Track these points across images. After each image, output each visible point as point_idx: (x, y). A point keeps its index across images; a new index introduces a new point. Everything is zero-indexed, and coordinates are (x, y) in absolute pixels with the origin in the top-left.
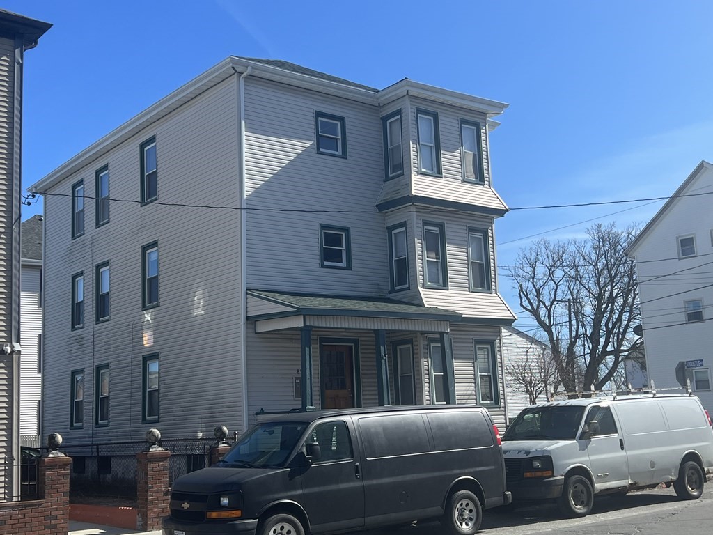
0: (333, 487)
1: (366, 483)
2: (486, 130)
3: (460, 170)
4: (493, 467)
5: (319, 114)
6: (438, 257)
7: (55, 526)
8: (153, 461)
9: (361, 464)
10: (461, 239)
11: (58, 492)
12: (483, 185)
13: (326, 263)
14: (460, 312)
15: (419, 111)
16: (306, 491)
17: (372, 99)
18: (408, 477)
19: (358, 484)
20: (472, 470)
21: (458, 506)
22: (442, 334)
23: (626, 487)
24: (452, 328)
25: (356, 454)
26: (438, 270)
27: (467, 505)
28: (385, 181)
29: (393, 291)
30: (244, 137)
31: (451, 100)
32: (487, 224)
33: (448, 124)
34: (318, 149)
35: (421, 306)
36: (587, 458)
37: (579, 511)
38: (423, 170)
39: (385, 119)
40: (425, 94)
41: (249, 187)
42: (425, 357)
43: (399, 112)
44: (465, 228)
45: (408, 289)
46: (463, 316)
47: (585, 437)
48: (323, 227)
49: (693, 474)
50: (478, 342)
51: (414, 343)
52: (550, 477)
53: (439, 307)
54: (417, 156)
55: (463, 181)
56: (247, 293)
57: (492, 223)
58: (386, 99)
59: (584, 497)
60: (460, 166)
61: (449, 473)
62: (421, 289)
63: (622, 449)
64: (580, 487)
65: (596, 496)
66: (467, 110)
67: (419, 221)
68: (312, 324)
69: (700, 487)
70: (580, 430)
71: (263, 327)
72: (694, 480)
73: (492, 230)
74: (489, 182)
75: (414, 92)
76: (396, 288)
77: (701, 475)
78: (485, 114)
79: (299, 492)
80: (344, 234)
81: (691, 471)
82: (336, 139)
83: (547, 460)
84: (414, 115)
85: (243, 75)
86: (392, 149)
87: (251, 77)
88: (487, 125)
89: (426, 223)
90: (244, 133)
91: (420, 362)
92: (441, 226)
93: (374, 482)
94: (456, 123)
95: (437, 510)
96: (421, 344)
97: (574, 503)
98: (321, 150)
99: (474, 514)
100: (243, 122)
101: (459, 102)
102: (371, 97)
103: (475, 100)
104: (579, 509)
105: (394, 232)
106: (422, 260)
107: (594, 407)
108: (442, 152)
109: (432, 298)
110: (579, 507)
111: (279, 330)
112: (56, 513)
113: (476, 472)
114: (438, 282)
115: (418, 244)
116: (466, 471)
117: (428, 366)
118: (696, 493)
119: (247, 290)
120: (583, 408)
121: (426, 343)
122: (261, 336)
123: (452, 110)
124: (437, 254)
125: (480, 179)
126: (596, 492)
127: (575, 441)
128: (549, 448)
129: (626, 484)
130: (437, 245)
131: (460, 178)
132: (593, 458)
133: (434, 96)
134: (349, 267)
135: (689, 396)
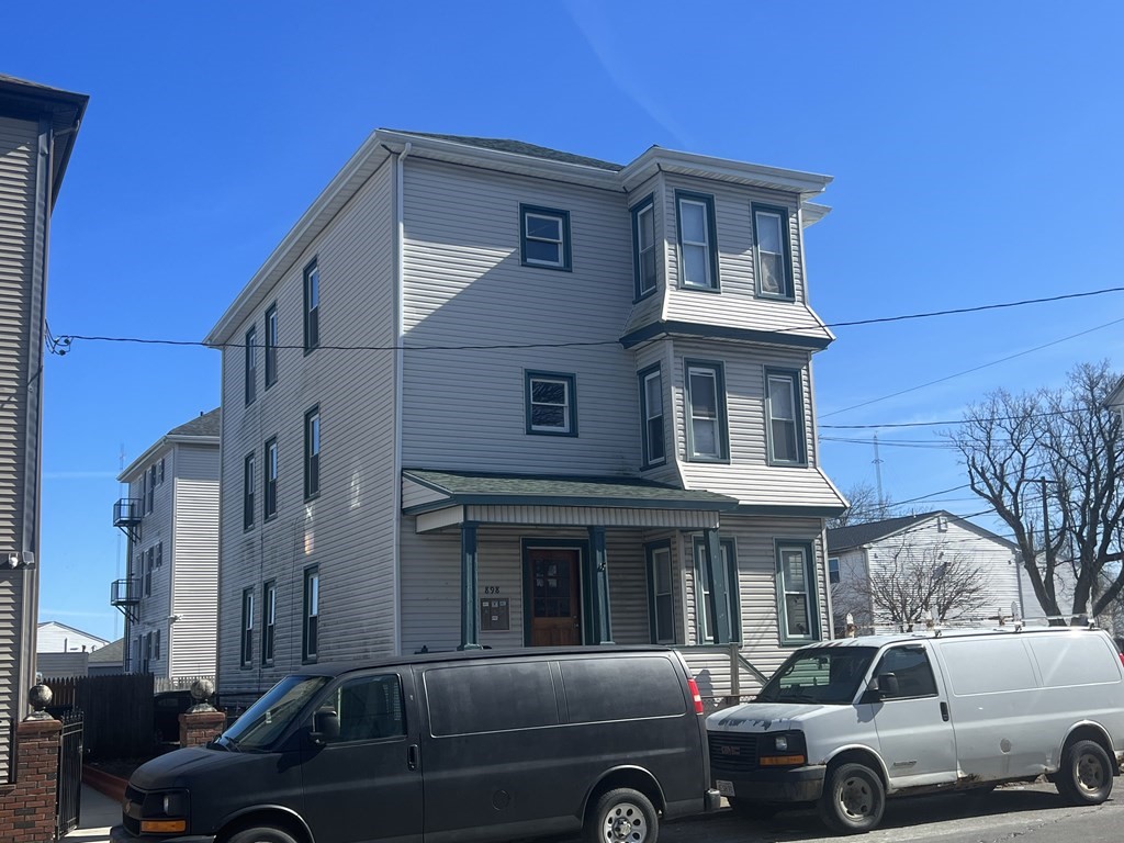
0: (366, 783)
1: (429, 776)
2: (797, 218)
3: (751, 281)
4: (682, 750)
5: (525, 208)
6: (712, 413)
7: (32, 825)
8: (196, 728)
9: (420, 746)
10: (756, 385)
11: (38, 773)
12: (793, 302)
13: (535, 428)
14: (738, 497)
15: (680, 194)
16: (312, 789)
17: (610, 182)
18: (511, 767)
19: (411, 778)
20: (640, 754)
21: (612, 814)
22: (706, 531)
23: (952, 783)
24: (723, 522)
25: (411, 728)
26: (713, 433)
27: (630, 812)
28: (634, 303)
29: (646, 467)
30: (402, 246)
31: (734, 176)
32: (799, 361)
33: (732, 213)
34: (524, 259)
35: (680, 489)
36: (873, 735)
37: (854, 824)
38: (686, 282)
39: (635, 210)
40: (688, 168)
41: (408, 318)
42: (687, 567)
43: (650, 199)
44: (759, 368)
45: (664, 463)
46: (740, 503)
47: (872, 698)
48: (530, 374)
49: (1090, 761)
50: (781, 543)
51: (673, 546)
52: (801, 766)
53: (709, 490)
54: (677, 262)
55: (757, 297)
56: (402, 475)
57: (807, 360)
58: (632, 180)
59: (868, 800)
60: (751, 275)
61: (592, 759)
62: (680, 464)
63: (946, 718)
64: (859, 783)
65: (889, 798)
66: (765, 189)
67: (679, 360)
68: (478, 519)
69: (1105, 784)
70: (863, 687)
71: (426, 524)
72: (1094, 772)
73: (808, 370)
74: (803, 296)
75: (670, 166)
76: (650, 463)
77: (1106, 762)
78: (796, 195)
79: (298, 791)
80: (566, 383)
81: (1086, 757)
82: (556, 244)
83: (797, 738)
84: (671, 200)
85: (400, 157)
86: (645, 255)
87: (412, 159)
88: (800, 211)
89: (689, 363)
90: (402, 240)
91: (679, 575)
92: (718, 367)
93: (445, 775)
94: (745, 210)
95: (569, 821)
96: (681, 546)
97: (845, 809)
98: (529, 260)
99: (642, 829)
100: (401, 226)
101: (748, 178)
102: (609, 179)
103: (774, 173)
104: (855, 820)
105: (647, 378)
106: (684, 418)
107: (892, 648)
108: (720, 255)
109: (696, 476)
110: (856, 816)
111: (441, 529)
112: (35, 804)
113: (648, 758)
114: (714, 452)
115: (677, 396)
116: (629, 756)
117: (693, 580)
118: (1095, 795)
119: (403, 469)
120: (874, 650)
121: (689, 545)
122: (424, 537)
123: (739, 191)
124: (711, 409)
125: (786, 292)
126: (891, 791)
127: (851, 706)
128: (800, 718)
129: (952, 779)
130: (710, 397)
131: (752, 292)
132: (884, 734)
133: (704, 171)
134: (573, 433)
135: (1090, 630)
